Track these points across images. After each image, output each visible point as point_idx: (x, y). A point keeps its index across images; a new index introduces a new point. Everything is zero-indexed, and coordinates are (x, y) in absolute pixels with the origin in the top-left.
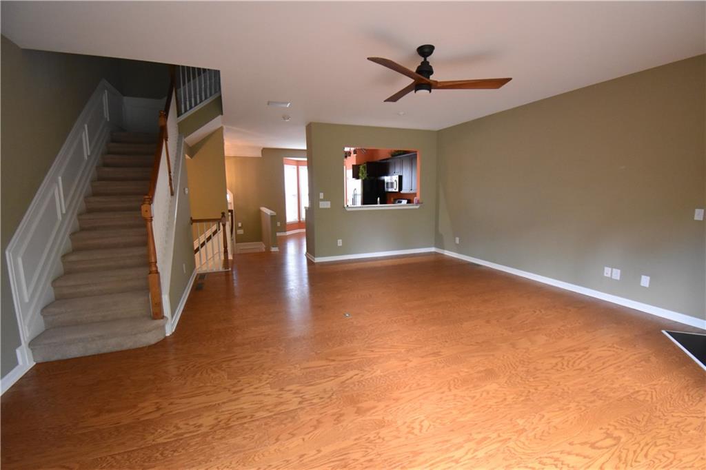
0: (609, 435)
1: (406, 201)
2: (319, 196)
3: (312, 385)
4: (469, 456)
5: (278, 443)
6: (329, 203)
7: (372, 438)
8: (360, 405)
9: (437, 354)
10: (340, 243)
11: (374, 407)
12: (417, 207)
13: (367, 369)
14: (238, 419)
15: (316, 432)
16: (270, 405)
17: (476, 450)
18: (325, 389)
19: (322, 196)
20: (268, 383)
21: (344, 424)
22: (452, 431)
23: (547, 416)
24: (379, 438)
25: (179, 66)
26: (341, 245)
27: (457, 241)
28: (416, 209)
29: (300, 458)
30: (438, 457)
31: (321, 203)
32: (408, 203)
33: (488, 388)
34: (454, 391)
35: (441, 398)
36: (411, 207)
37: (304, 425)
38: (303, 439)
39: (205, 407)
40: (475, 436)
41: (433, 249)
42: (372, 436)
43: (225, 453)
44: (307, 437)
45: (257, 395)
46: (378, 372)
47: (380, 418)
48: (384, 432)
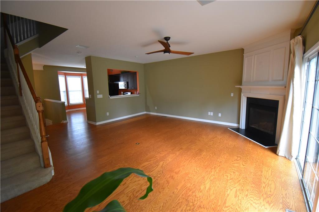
0: (238, 157)
1: (130, 93)
2: (97, 92)
3: (152, 171)
4: (215, 173)
5: (161, 193)
6: (102, 95)
7: (188, 179)
8: (175, 171)
9: (181, 149)
10: (108, 114)
11: (180, 170)
12: (138, 95)
13: (165, 160)
14: (137, 192)
15: (170, 184)
16: (144, 183)
17: (216, 171)
18: (158, 171)
19: (98, 92)
20: (134, 177)
21: (176, 178)
22: (206, 168)
23: (223, 156)
24: (190, 178)
25: (8, 15)
26: (108, 115)
27: (156, 109)
28: (138, 96)
29: (174, 193)
30: (209, 176)
31: (98, 95)
32: (131, 94)
33: (203, 154)
34: (197, 158)
35: (195, 161)
36: (133, 95)
37: (163, 184)
38: (168, 188)
39: (116, 195)
40: (212, 167)
41: (145, 113)
42: (187, 178)
43: (146, 205)
44: (169, 187)
45: (134, 182)
46: (170, 160)
47: (184, 172)
48: (190, 176)
